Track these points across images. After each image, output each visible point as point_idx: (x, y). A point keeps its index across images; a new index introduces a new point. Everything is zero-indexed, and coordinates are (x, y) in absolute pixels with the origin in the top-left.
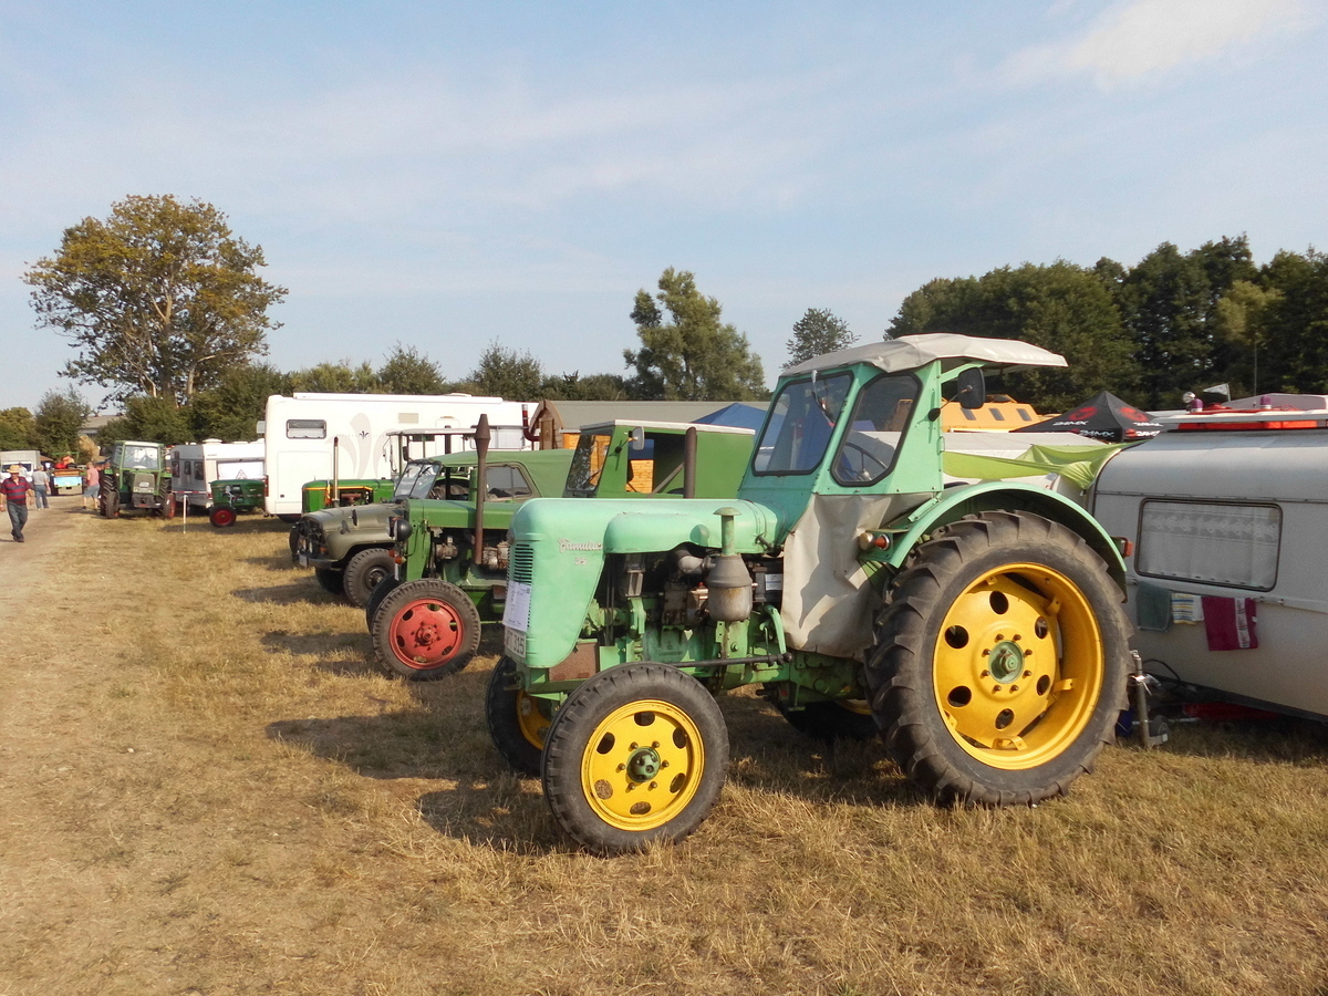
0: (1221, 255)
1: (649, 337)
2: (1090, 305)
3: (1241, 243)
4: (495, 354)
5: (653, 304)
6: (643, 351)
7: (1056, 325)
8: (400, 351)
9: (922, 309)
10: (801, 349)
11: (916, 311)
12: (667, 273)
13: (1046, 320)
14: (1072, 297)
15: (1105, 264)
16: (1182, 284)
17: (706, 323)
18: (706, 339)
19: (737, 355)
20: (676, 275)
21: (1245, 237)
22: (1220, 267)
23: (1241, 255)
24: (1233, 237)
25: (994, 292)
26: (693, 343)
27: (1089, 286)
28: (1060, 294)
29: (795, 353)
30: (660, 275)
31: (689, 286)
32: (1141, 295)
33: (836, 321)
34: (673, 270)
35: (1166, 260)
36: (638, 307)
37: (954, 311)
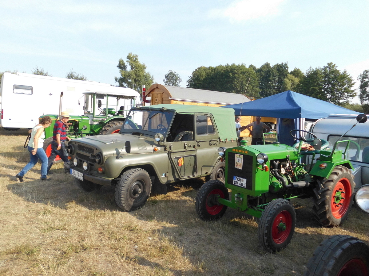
0: (281, 67)
1: (123, 73)
2: (251, 77)
3: (286, 65)
4: (71, 74)
5: (125, 63)
6: (120, 78)
7: (242, 82)
8: (38, 70)
9: (203, 74)
10: (167, 82)
11: (202, 74)
12: (129, 54)
13: (240, 80)
14: (247, 74)
15: (251, 66)
16: (272, 74)
17: (142, 71)
18: (142, 76)
19: (151, 82)
20: (132, 55)
21: (287, 63)
22: (281, 70)
23: (286, 68)
24: (284, 63)
25: (225, 71)
26: (138, 77)
27: (251, 72)
28: (244, 73)
29: (165, 83)
30: (127, 55)
31: (136, 59)
32: (261, 76)
33: (177, 75)
34: (131, 53)
35: (267, 67)
36: (120, 64)
37: (212, 75)
